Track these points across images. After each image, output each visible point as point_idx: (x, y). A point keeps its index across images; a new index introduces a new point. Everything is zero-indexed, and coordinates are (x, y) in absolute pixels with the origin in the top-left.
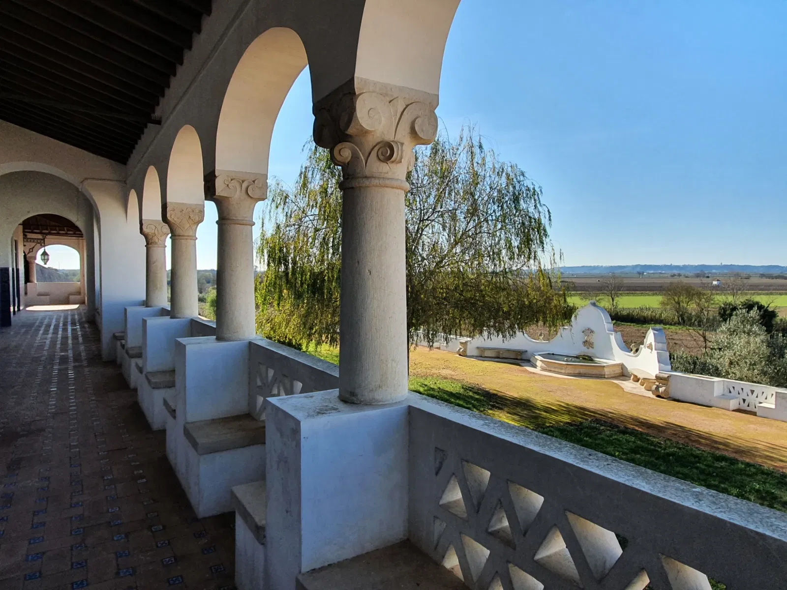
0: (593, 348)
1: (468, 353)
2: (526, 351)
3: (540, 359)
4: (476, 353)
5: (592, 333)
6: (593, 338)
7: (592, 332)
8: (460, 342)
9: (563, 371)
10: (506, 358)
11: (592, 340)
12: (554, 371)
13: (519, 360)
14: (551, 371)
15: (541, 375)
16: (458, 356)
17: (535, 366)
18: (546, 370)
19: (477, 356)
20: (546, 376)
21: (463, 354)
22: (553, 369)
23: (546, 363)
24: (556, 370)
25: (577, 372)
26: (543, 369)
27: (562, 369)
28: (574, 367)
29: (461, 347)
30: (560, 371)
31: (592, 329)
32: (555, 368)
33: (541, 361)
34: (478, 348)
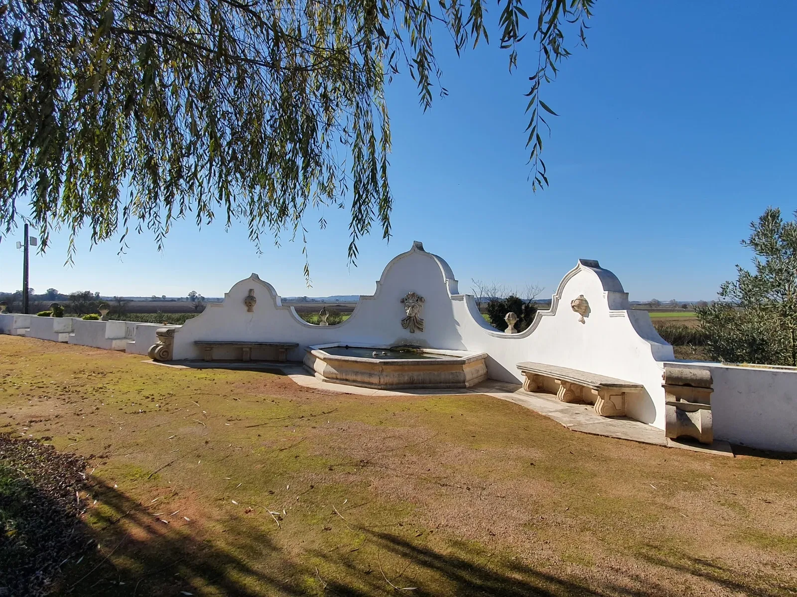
0: (421, 330)
1: (176, 355)
2: (298, 345)
3: (322, 357)
4: (192, 354)
5: (420, 303)
6: (422, 313)
7: (420, 299)
8: (158, 333)
9: (375, 380)
10: (256, 361)
11: (419, 316)
12: (354, 381)
13: (282, 362)
14: (347, 380)
15: (326, 393)
16: (151, 361)
17: (310, 372)
18: (337, 379)
19: (193, 361)
20: (338, 394)
21: (164, 357)
22: (351, 377)
23: (337, 363)
24: (359, 378)
25: (406, 378)
26: (329, 378)
27: (371, 375)
28: (398, 367)
29: (159, 342)
30: (366, 379)
31: (420, 293)
32: (356, 373)
33: (325, 359)
34: (197, 343)
